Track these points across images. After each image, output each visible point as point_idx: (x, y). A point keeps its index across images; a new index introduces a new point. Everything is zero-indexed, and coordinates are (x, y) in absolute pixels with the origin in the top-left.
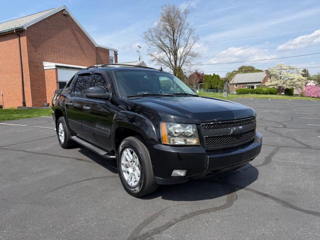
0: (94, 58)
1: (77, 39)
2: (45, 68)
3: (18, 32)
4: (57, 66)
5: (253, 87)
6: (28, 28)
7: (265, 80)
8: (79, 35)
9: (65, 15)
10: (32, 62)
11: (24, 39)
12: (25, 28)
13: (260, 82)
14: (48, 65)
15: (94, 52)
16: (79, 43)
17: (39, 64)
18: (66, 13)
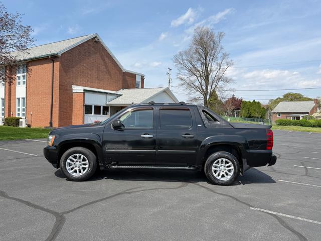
0: (121, 82)
1: (105, 63)
2: (73, 91)
3: (53, 58)
4: (85, 90)
5: (298, 118)
6: (61, 54)
7: (314, 110)
8: (107, 60)
9: (96, 42)
10: (62, 85)
11: (57, 65)
12: (60, 55)
13: (307, 113)
14: (77, 89)
15: (121, 77)
16: (107, 67)
17: (68, 88)
18: (97, 40)
